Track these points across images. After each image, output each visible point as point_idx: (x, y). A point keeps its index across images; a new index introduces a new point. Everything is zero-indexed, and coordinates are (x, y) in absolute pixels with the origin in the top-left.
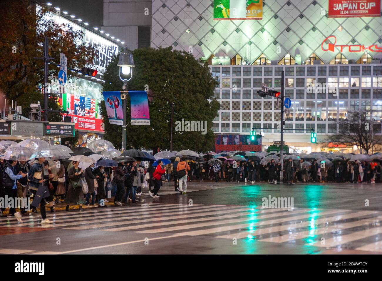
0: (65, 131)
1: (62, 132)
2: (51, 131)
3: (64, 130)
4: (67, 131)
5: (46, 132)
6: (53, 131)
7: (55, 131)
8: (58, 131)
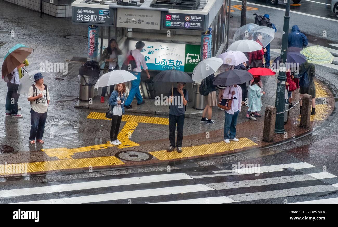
0: (191, 24)
1: (187, 25)
2: (172, 23)
3: (190, 22)
4: (194, 24)
5: (165, 24)
6: (175, 23)
7: (177, 23)
8: (183, 23)
